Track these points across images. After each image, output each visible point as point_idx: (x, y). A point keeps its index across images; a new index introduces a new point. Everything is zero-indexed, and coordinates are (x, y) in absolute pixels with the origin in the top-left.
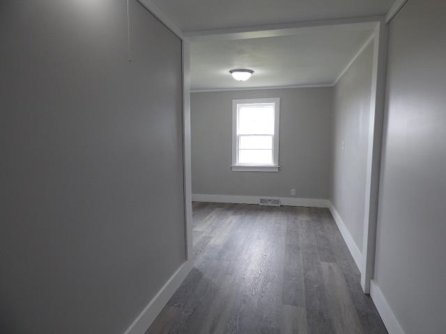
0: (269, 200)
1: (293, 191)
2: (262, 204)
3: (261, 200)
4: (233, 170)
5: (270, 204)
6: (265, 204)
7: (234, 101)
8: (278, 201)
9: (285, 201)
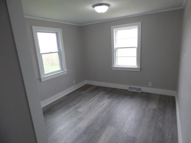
0: (134, 88)
1: (150, 84)
2: (130, 90)
3: (130, 88)
4: (113, 69)
5: (134, 91)
6: (131, 90)
7: (112, 27)
8: (140, 89)
9: (145, 89)
